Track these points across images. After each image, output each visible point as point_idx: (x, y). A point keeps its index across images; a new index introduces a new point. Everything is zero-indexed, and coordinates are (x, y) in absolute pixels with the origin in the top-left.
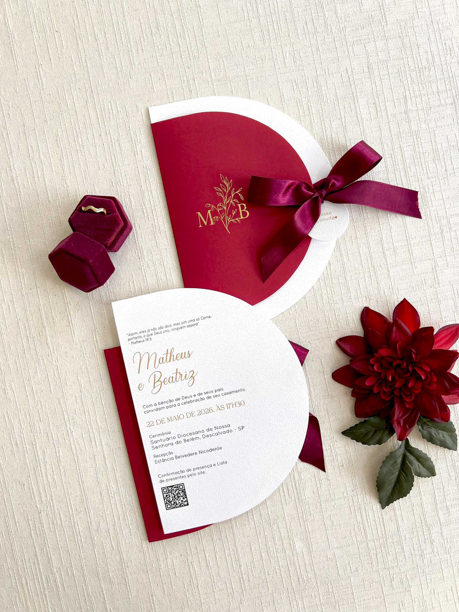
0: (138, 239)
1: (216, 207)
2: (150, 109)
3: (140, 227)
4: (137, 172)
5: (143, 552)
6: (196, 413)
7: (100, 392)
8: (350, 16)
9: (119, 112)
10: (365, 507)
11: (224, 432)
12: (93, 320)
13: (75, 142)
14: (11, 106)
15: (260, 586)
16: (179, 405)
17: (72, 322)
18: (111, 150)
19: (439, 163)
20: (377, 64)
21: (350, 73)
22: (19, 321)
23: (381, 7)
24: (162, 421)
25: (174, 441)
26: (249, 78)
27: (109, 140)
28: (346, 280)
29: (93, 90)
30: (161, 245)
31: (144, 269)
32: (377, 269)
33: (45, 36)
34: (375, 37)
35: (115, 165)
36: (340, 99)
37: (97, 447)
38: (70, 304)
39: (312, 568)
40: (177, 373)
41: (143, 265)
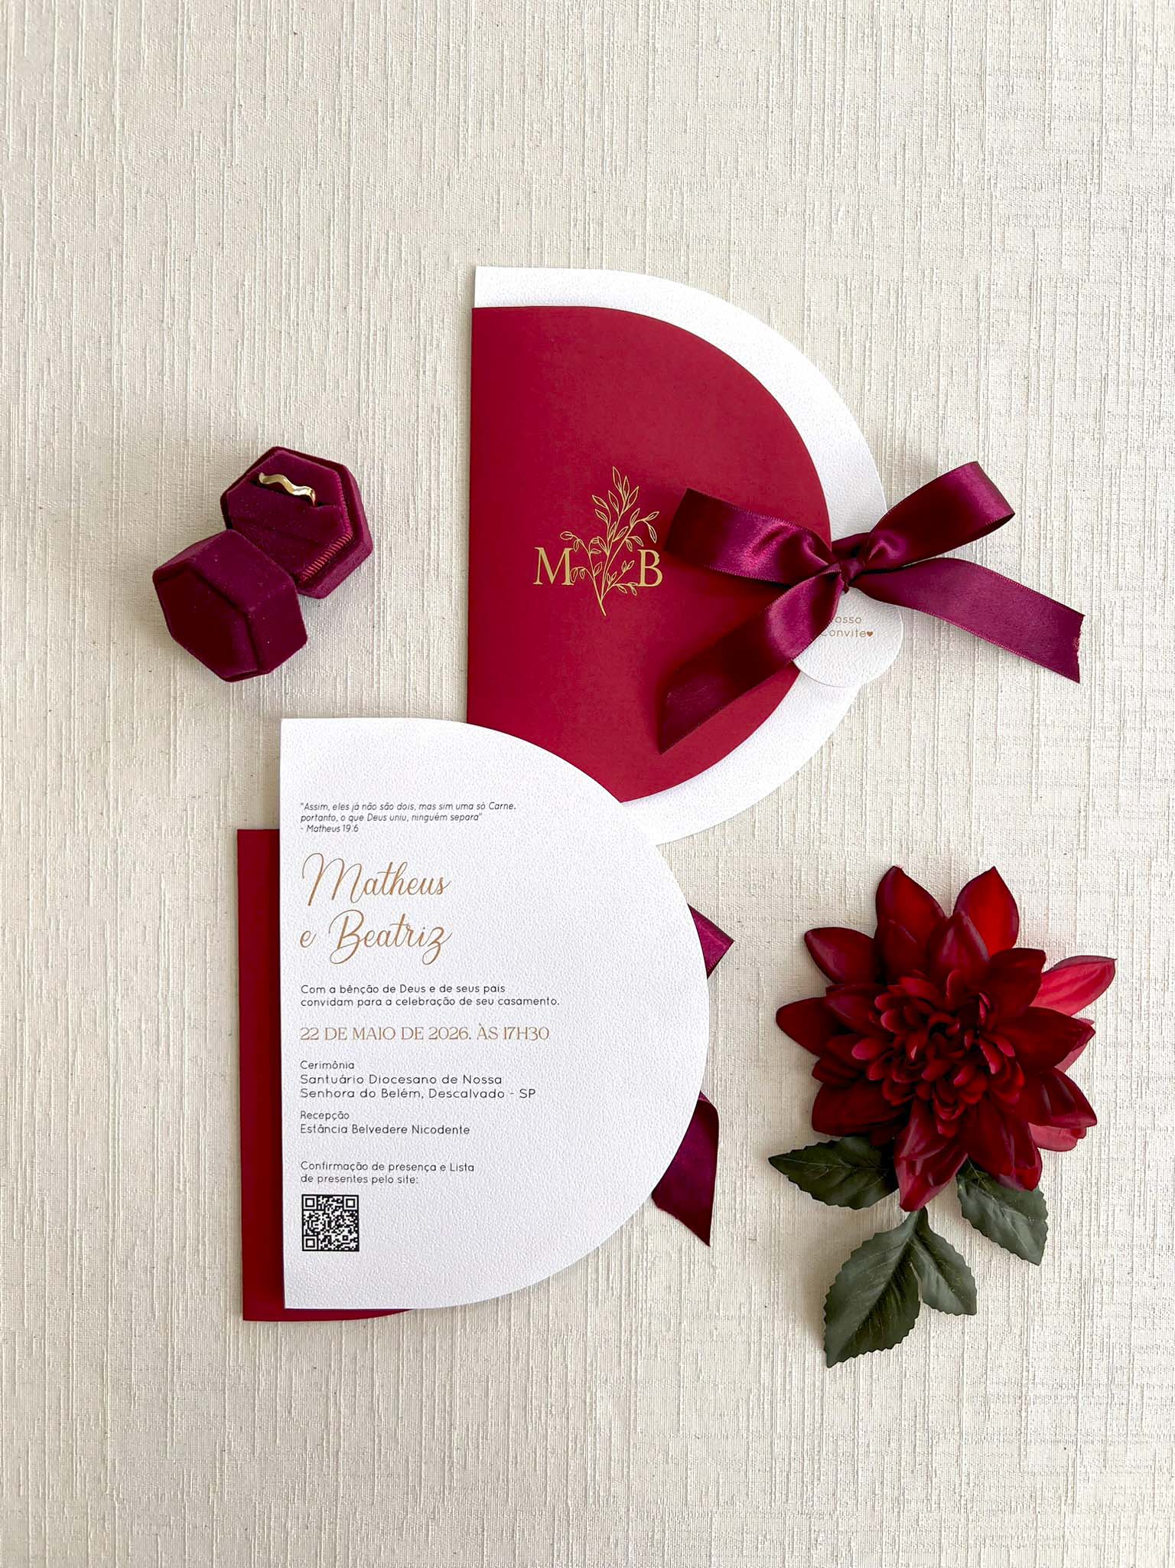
0: (379, 579)
1: (587, 546)
2: (479, 271)
3: (393, 550)
4: (413, 418)
5: (225, 1342)
6: (427, 1033)
7: (206, 928)
8: (1014, 152)
9: (403, 261)
10: (785, 1354)
11: (484, 1094)
12: (229, 752)
13: (280, 311)
14: (144, 190)
15: (489, 1487)
16: (389, 1002)
17: (175, 746)
18: (363, 348)
19: (1152, 558)
20: (1053, 283)
21: (982, 290)
22: (49, 714)
23: (1096, 148)
24: (339, 1034)
25: (358, 1088)
26: (737, 249)
27: (364, 324)
28: (861, 790)
29: (351, 195)
30: (432, 605)
31: (379, 655)
32: (944, 782)
33: (266, 37)
34: (1064, 217)
35: (364, 387)
36: (944, 349)
37: (169, 1060)
38: (182, 700)
39: (625, 1473)
40: (401, 925)
41: (379, 646)
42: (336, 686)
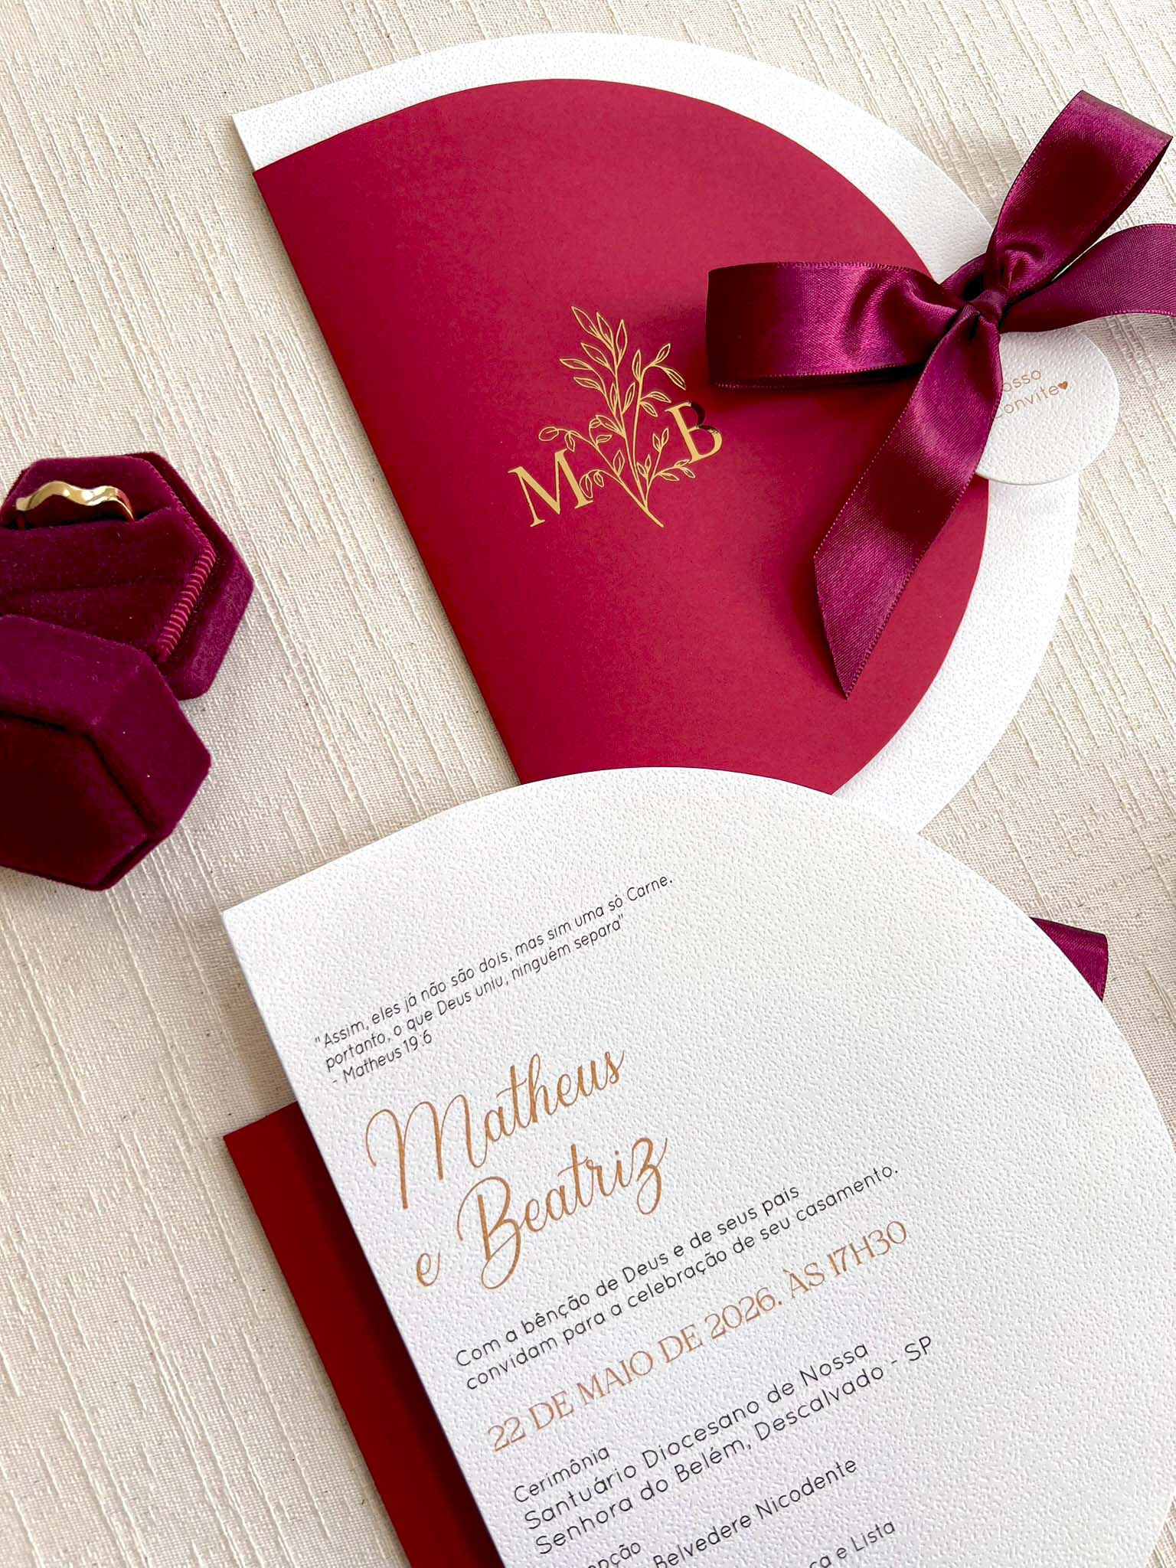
0: (283, 628)
1: (585, 434)
2: (240, 121)
3: (286, 575)
6: (704, 1331)
11: (849, 1388)
12: (152, 1012)
16: (616, 1310)
17: (56, 1044)
18: (107, 296)
24: (555, 1408)
25: (632, 1489)
27: (93, 261)
30: (385, 632)
31: (335, 746)
35: (134, 351)
38: (37, 964)
40: (575, 1167)
41: (328, 732)
42: (285, 824)
